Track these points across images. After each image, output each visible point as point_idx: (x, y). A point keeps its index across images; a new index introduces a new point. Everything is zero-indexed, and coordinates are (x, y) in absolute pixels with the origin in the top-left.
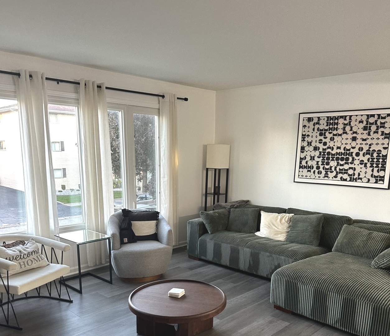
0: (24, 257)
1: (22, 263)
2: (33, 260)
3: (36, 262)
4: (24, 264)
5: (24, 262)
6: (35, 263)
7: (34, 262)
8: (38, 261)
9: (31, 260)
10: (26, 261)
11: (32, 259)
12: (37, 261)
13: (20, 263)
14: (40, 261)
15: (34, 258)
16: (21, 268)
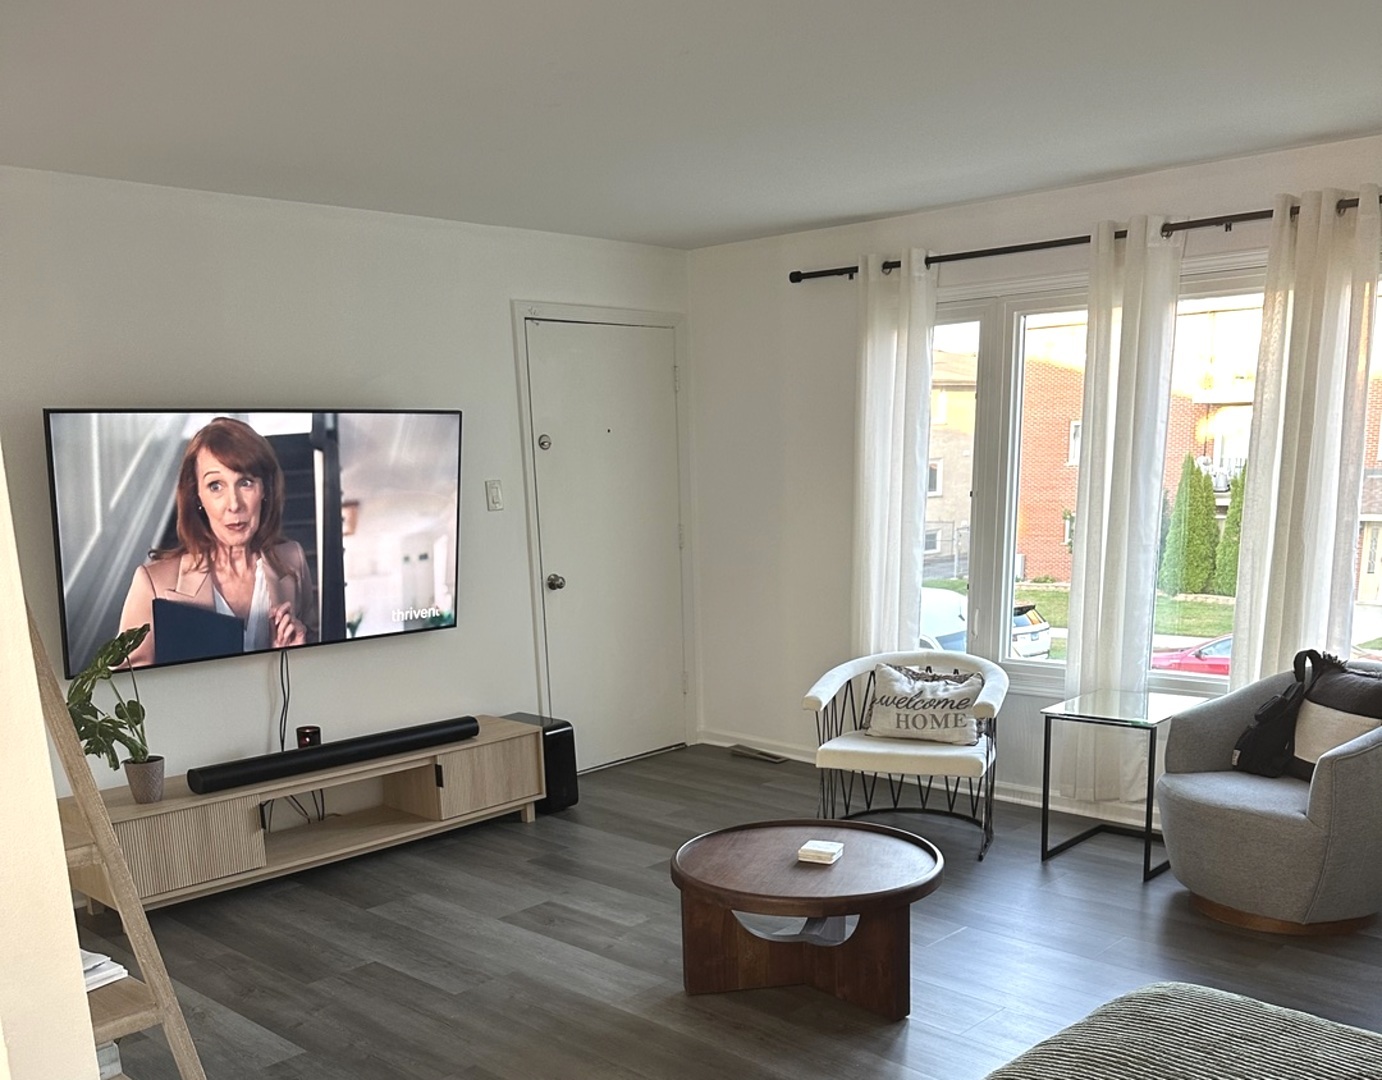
0: (914, 706)
1: (902, 718)
2: (929, 718)
3: (935, 725)
4: (907, 721)
5: (907, 716)
6: (933, 728)
7: (929, 725)
8: (943, 725)
9: (924, 716)
10: (912, 713)
11: (926, 716)
12: (939, 725)
13: (899, 715)
14: (946, 726)
15: (934, 716)
16: (898, 726)
